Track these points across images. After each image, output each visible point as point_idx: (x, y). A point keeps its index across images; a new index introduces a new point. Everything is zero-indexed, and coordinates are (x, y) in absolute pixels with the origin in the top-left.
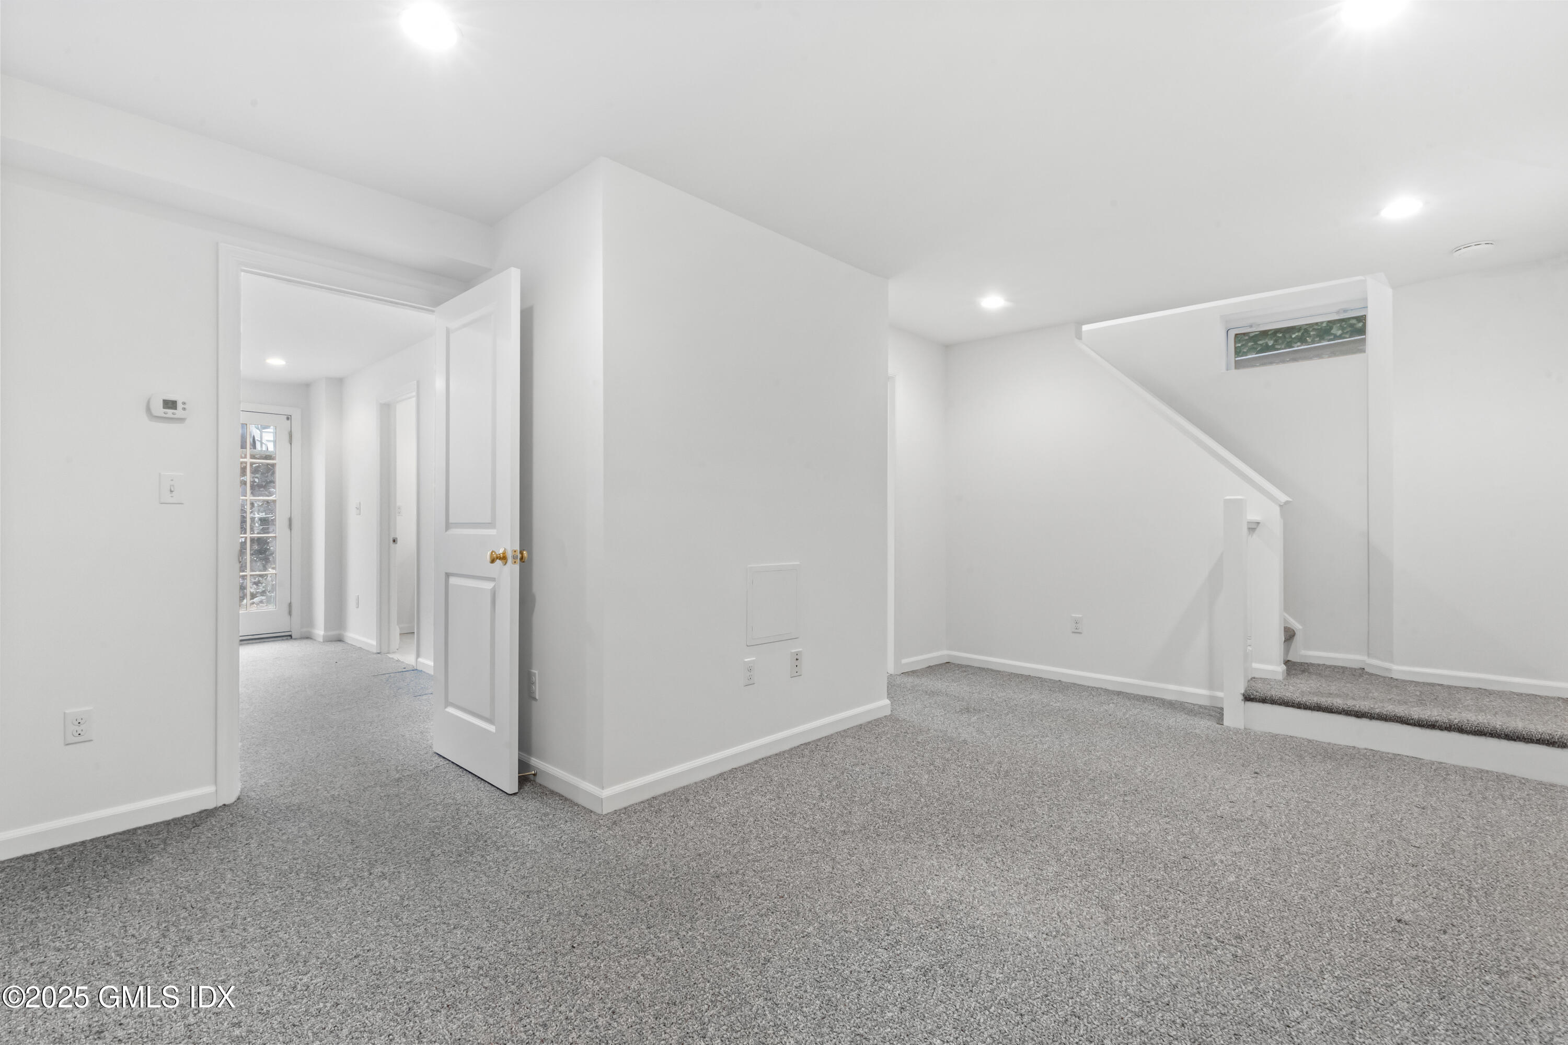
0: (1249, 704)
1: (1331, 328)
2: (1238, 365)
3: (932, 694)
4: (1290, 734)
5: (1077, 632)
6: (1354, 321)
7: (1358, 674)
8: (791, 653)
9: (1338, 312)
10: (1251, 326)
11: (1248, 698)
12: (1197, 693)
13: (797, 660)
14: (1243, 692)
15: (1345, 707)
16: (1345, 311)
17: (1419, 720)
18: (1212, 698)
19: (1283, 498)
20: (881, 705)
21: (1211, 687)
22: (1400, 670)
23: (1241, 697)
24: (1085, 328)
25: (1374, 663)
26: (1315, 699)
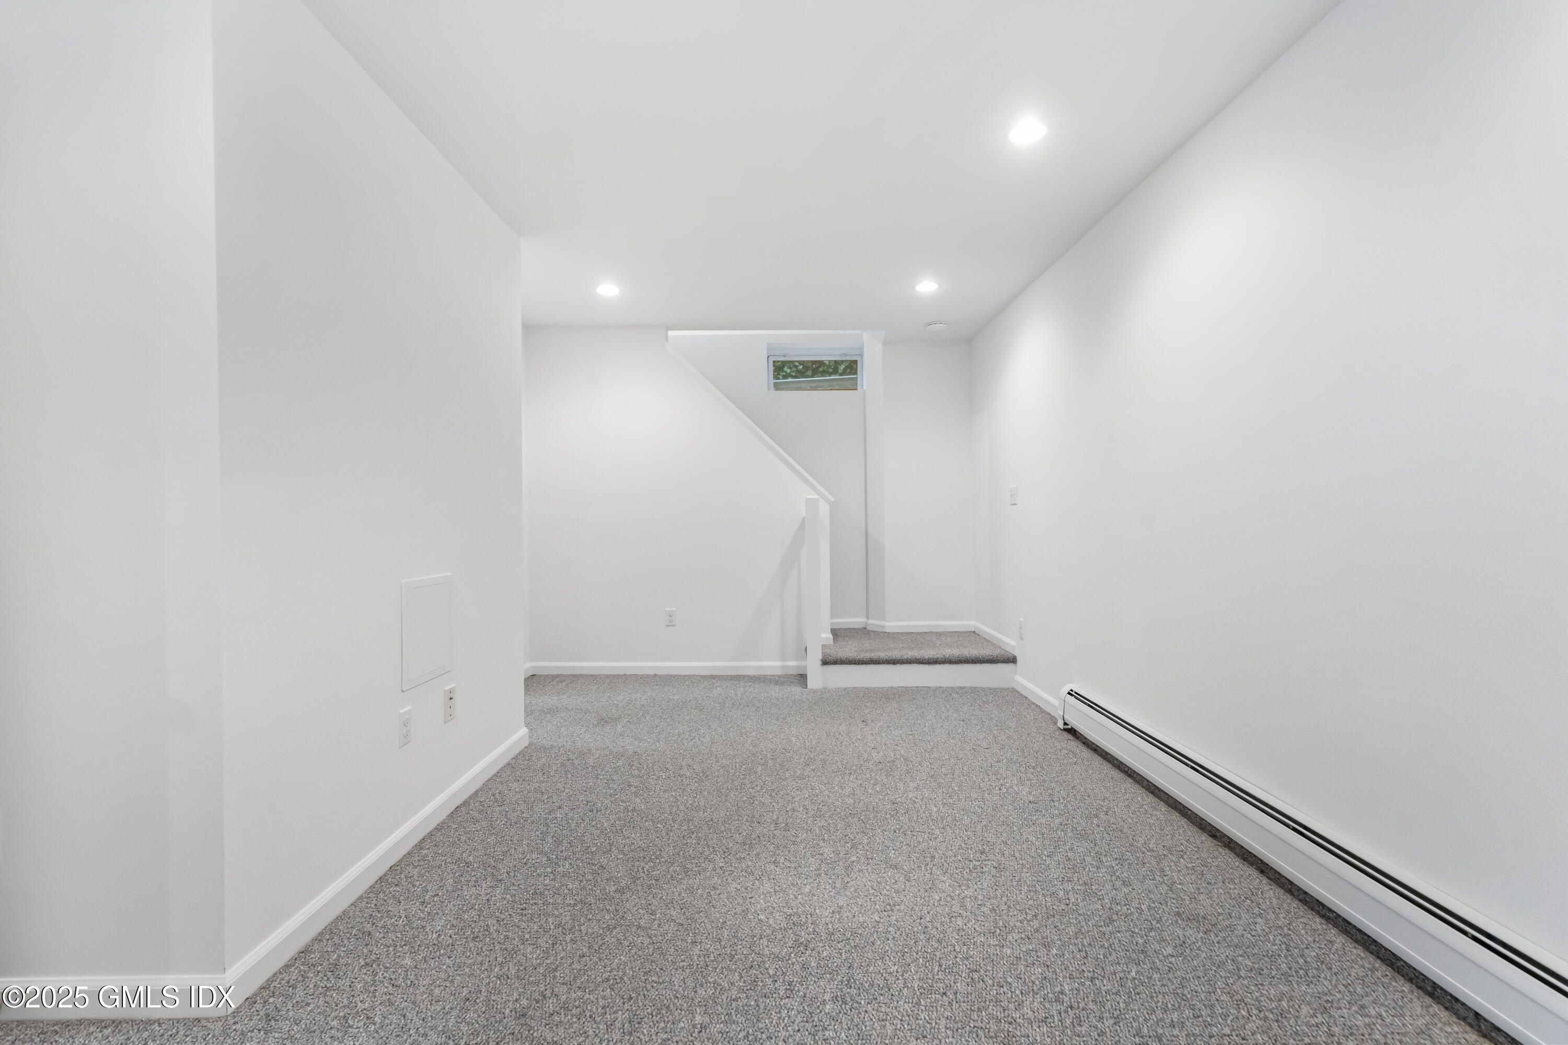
0: (826, 667)
1: (784, 366)
2: (777, 387)
3: (553, 711)
4: (865, 686)
5: (671, 625)
6: (797, 364)
7: (864, 632)
8: (445, 690)
9: (841, 355)
10: (785, 356)
11: (825, 662)
12: (772, 665)
13: (451, 699)
14: (821, 658)
15: (885, 658)
16: (846, 355)
17: (929, 659)
18: (784, 667)
19: (832, 499)
20: (518, 736)
21: (783, 659)
22: (891, 625)
23: (820, 663)
24: (671, 333)
25: (874, 623)
26: (868, 655)
